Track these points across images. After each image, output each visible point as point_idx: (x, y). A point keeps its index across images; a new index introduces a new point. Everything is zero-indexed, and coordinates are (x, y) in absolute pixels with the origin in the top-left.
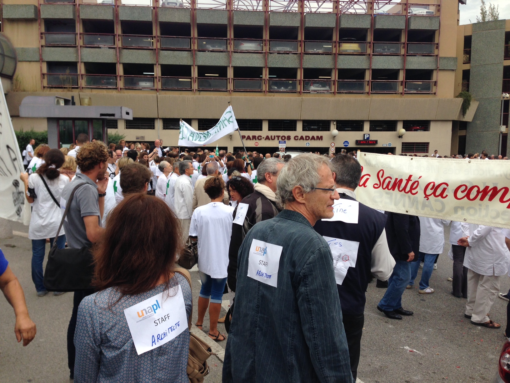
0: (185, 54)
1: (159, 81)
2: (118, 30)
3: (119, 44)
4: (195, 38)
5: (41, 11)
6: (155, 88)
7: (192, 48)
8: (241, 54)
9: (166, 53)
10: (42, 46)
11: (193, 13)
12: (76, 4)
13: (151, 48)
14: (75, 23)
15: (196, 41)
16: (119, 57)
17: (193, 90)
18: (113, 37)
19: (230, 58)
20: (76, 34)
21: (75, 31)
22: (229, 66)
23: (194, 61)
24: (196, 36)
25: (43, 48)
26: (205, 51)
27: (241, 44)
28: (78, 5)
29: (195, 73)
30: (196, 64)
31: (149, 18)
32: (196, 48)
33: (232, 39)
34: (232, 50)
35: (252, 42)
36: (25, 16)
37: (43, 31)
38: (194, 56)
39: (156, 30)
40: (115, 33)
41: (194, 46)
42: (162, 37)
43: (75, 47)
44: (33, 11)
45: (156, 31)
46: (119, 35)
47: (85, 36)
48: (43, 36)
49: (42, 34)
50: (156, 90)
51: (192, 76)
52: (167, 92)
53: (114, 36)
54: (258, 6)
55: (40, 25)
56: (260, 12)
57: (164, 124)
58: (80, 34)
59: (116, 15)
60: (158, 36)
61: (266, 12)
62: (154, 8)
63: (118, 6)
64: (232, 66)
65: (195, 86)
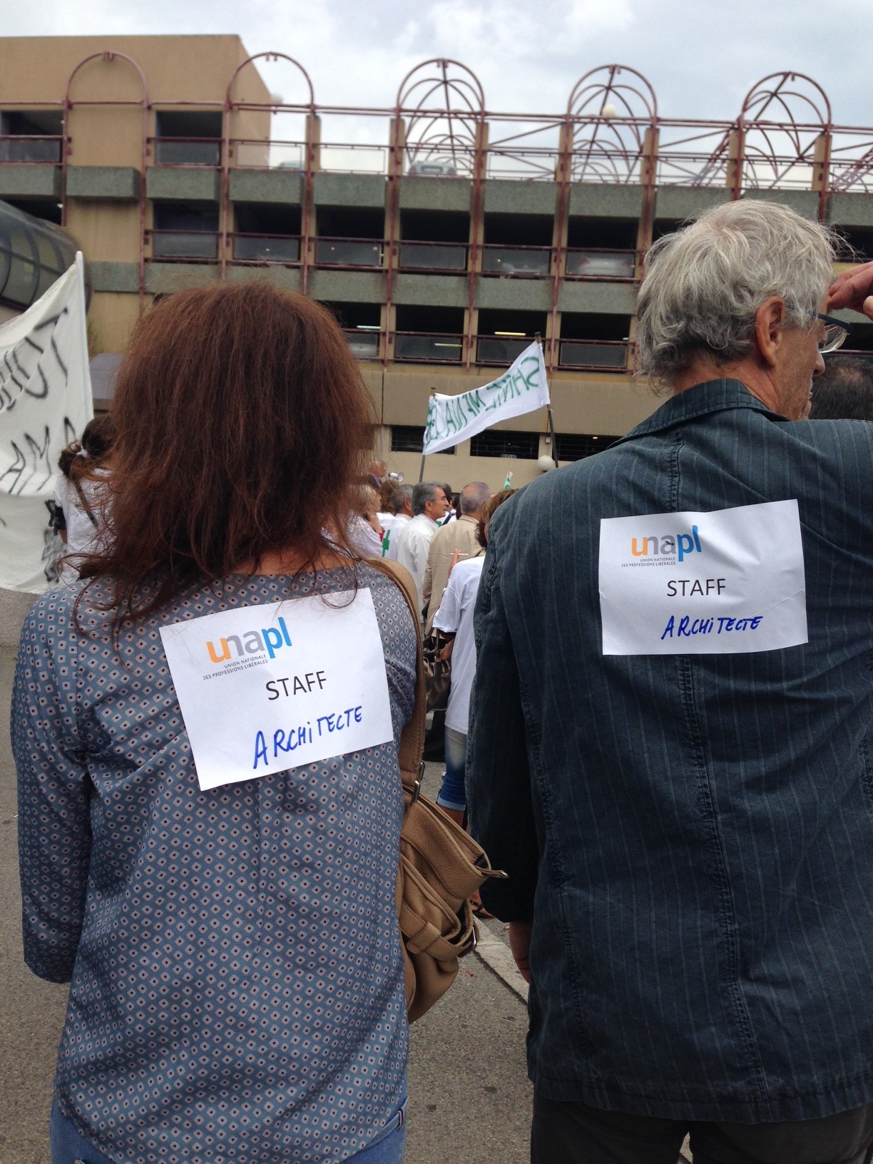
0: (453, 282)
1: (390, 342)
2: (309, 227)
3: (309, 258)
4: (478, 247)
5: (148, 182)
6: (381, 356)
7: (470, 269)
8: (581, 283)
9: (409, 279)
10: (146, 260)
11: (478, 190)
12: (223, 169)
13: (377, 268)
14: (217, 212)
15: (480, 253)
16: (308, 287)
17: (465, 364)
18: (297, 241)
19: (554, 293)
20: (220, 235)
21: (217, 228)
22: (552, 312)
23: (471, 299)
24: (480, 240)
25: (147, 265)
26: (496, 276)
27: (584, 261)
28: (226, 171)
29: (471, 326)
30: (475, 305)
31: (377, 200)
32: (478, 269)
33: (562, 249)
34: (562, 275)
35: (609, 258)
36: (114, 193)
37: (150, 226)
38: (471, 289)
39: (393, 228)
40: (303, 233)
41: (474, 263)
42: (404, 244)
43: (217, 263)
44: (130, 181)
45: (392, 231)
46: (310, 239)
47: (237, 240)
48: (150, 237)
49: (147, 232)
50: (383, 361)
51: (465, 332)
52: (407, 367)
53: (300, 240)
54: (629, 175)
55: (144, 213)
56: (634, 186)
57: (394, 438)
58: (228, 235)
59: (307, 193)
60: (395, 242)
61: (648, 186)
62: (391, 178)
63: (313, 174)
64: (558, 312)
65: (470, 355)
